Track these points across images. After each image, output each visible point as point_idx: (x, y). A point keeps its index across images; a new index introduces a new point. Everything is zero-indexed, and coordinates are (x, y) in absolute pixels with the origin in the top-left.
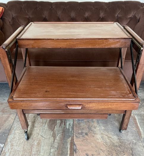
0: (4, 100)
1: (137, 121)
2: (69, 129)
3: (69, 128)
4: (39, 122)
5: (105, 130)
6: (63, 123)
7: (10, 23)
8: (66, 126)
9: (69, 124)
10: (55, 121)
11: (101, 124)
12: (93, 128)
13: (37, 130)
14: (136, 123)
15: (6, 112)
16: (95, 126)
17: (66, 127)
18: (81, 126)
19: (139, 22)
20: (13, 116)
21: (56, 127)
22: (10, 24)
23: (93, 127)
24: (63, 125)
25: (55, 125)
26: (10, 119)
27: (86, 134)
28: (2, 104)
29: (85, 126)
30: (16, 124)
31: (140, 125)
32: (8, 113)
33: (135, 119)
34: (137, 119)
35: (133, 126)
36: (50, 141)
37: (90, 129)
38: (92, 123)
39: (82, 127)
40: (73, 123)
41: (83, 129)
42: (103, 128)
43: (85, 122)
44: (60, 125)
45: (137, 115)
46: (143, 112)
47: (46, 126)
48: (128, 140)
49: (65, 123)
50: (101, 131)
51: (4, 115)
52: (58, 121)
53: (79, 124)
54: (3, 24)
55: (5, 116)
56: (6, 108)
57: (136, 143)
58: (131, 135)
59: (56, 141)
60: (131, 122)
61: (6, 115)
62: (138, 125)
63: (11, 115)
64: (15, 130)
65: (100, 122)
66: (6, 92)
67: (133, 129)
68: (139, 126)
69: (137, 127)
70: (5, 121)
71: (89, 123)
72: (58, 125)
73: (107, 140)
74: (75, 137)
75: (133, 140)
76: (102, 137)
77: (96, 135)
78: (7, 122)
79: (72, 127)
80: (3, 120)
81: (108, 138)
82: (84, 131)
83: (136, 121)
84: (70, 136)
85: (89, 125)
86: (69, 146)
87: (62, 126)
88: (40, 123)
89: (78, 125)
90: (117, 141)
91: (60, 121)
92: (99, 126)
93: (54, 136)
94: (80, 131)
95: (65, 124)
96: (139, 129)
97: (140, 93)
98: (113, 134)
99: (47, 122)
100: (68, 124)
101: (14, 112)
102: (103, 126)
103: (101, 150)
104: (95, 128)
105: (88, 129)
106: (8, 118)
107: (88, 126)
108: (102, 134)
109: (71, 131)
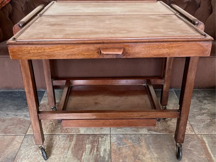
0: (7, 115)
1: (207, 144)
2: (104, 158)
3: (104, 156)
4: (60, 147)
5: (159, 158)
6: (96, 149)
7: (22, 8)
8: (100, 152)
9: (105, 150)
10: (83, 146)
11: (152, 150)
12: (140, 156)
13: (55, 159)
14: (206, 148)
15: (10, 132)
16: (143, 152)
17: (100, 154)
18: (122, 153)
19: (199, 7)
21: (84, 154)
22: (22, 10)
23: (140, 153)
24: (95, 151)
25: (83, 152)
26: (15, 143)
28: (4, 121)
29: (129, 152)
30: (24, 149)
31: (212, 151)
32: (13, 133)
33: (203, 142)
34: (206, 142)
35: (202, 153)
37: (136, 158)
38: (140, 148)
39: (124, 155)
40: (110, 148)
41: (125, 157)
42: (156, 155)
43: (129, 146)
44: (91, 152)
45: (206, 136)
46: (214, 132)
47: (70, 152)
49: (97, 148)
50: (153, 160)
51: (6, 137)
52: (87, 146)
53: (119, 149)
54: (13, 10)
55: (8, 138)
56: (9, 127)
60: (198, 146)
61: (10, 137)
62: (208, 151)
63: (17, 136)
64: (22, 160)
65: (151, 147)
66: (11, 105)
67: (202, 157)
68: (210, 152)
69: (208, 154)
70: (7, 146)
71: (135, 148)
72: (88, 151)
78: (10, 147)
79: (108, 155)
80: (5, 144)
82: (127, 160)
83: (206, 146)
85: (135, 151)
87: (93, 153)
88: (60, 149)
89: (118, 151)
91: (90, 145)
92: (150, 152)
94: (121, 161)
95: (97, 151)
96: (211, 157)
97: (209, 105)
99: (71, 147)
100: (102, 149)
101: (22, 133)
102: (156, 153)
104: (144, 155)
105: (133, 157)
106: (11, 141)
107: (134, 153)
109: (108, 161)
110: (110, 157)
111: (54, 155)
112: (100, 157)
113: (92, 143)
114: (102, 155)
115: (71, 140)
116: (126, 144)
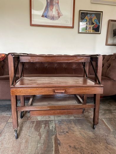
1: (105, 122)
2: (52, 130)
5: (82, 128)
10: (40, 125)
11: (78, 125)
12: (72, 128)
13: (25, 132)
14: (104, 123)
20: (4, 124)
21: (41, 129)
24: (47, 127)
25: (40, 128)
27: (67, 132)
29: (65, 127)
30: (6, 129)
33: (103, 121)
34: (104, 121)
35: (103, 125)
36: (37, 139)
37: (70, 129)
38: (71, 125)
39: (63, 128)
40: (55, 125)
42: (80, 127)
43: (65, 124)
44: (45, 128)
46: (107, 116)
47: (33, 128)
48: (101, 134)
50: (79, 129)
52: (42, 126)
53: (60, 126)
57: (107, 135)
58: (103, 130)
59: (42, 138)
65: (77, 124)
67: (103, 127)
68: (107, 125)
69: (106, 125)
71: (68, 125)
73: (85, 135)
74: (58, 135)
75: (105, 134)
76: (80, 133)
77: (75, 132)
79: (54, 128)
82: (65, 130)
84: (54, 135)
86: (53, 141)
88: (27, 128)
90: (93, 135)
93: (40, 135)
94: (62, 131)
95: (48, 127)
96: (108, 127)
98: (88, 131)
99: (33, 126)
100: (51, 126)
103: (81, 142)
104: (74, 128)
105: (68, 129)
107: (68, 127)
108: (80, 131)
109: (55, 131)
111: (24, 130)
112: (50, 130)
113: (45, 124)
114: (51, 129)
115: (33, 123)
116: (63, 123)
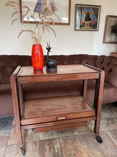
1: (110, 136)
2: (58, 153)
3: (58, 152)
4: (30, 151)
5: (89, 148)
6: (52, 149)
9: (58, 148)
10: (44, 147)
11: (84, 144)
12: (78, 149)
17: (55, 151)
18: (68, 148)
20: (3, 148)
21: (46, 153)
23: (78, 147)
24: (52, 150)
25: (45, 151)
26: (1, 152)
27: (75, 155)
29: (72, 147)
34: (109, 135)
35: (109, 141)
37: (76, 150)
38: (77, 144)
40: (60, 146)
41: (70, 150)
42: (86, 147)
43: (70, 143)
44: (50, 151)
47: (37, 153)
48: (109, 154)
49: (53, 147)
50: (86, 149)
57: (116, 155)
58: (110, 148)
60: (106, 137)
63: (1, 147)
65: (82, 142)
67: (109, 143)
68: (113, 140)
71: (74, 144)
72: (48, 150)
75: (113, 153)
76: (88, 155)
77: (83, 154)
79: (60, 151)
81: (93, 155)
82: (72, 152)
83: (110, 137)
89: (65, 147)
90: (101, 156)
91: (48, 147)
92: (83, 145)
94: (68, 153)
95: (53, 149)
96: (114, 143)
98: (96, 150)
99: (37, 149)
100: (56, 148)
102: (86, 145)
104: (80, 148)
105: (74, 150)
107: (74, 147)
108: (87, 152)
109: (61, 155)
110: (62, 152)
113: (49, 145)
115: (36, 145)
116: (68, 142)
